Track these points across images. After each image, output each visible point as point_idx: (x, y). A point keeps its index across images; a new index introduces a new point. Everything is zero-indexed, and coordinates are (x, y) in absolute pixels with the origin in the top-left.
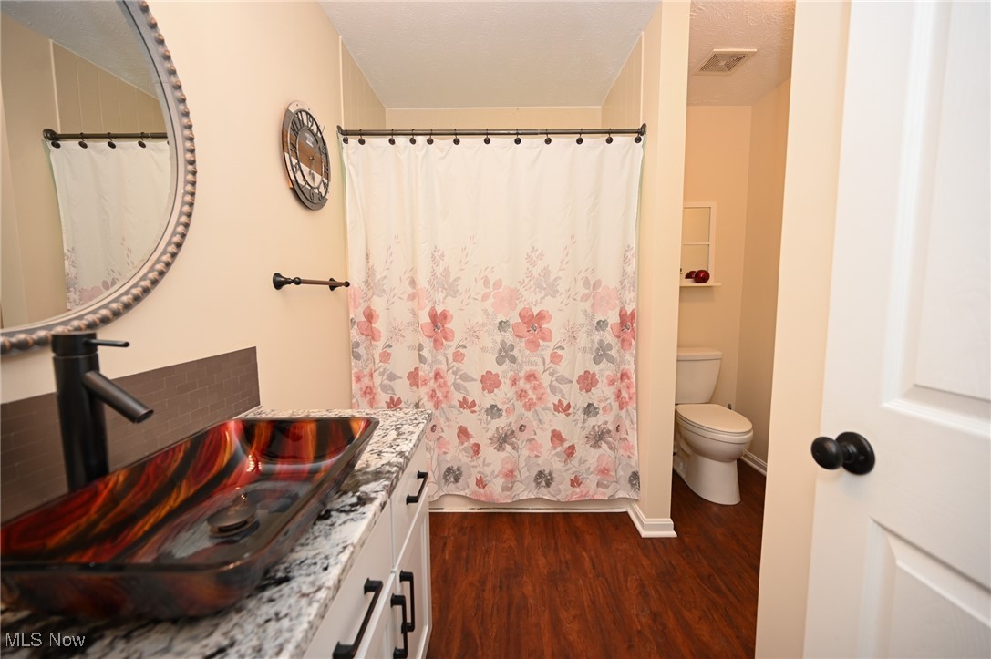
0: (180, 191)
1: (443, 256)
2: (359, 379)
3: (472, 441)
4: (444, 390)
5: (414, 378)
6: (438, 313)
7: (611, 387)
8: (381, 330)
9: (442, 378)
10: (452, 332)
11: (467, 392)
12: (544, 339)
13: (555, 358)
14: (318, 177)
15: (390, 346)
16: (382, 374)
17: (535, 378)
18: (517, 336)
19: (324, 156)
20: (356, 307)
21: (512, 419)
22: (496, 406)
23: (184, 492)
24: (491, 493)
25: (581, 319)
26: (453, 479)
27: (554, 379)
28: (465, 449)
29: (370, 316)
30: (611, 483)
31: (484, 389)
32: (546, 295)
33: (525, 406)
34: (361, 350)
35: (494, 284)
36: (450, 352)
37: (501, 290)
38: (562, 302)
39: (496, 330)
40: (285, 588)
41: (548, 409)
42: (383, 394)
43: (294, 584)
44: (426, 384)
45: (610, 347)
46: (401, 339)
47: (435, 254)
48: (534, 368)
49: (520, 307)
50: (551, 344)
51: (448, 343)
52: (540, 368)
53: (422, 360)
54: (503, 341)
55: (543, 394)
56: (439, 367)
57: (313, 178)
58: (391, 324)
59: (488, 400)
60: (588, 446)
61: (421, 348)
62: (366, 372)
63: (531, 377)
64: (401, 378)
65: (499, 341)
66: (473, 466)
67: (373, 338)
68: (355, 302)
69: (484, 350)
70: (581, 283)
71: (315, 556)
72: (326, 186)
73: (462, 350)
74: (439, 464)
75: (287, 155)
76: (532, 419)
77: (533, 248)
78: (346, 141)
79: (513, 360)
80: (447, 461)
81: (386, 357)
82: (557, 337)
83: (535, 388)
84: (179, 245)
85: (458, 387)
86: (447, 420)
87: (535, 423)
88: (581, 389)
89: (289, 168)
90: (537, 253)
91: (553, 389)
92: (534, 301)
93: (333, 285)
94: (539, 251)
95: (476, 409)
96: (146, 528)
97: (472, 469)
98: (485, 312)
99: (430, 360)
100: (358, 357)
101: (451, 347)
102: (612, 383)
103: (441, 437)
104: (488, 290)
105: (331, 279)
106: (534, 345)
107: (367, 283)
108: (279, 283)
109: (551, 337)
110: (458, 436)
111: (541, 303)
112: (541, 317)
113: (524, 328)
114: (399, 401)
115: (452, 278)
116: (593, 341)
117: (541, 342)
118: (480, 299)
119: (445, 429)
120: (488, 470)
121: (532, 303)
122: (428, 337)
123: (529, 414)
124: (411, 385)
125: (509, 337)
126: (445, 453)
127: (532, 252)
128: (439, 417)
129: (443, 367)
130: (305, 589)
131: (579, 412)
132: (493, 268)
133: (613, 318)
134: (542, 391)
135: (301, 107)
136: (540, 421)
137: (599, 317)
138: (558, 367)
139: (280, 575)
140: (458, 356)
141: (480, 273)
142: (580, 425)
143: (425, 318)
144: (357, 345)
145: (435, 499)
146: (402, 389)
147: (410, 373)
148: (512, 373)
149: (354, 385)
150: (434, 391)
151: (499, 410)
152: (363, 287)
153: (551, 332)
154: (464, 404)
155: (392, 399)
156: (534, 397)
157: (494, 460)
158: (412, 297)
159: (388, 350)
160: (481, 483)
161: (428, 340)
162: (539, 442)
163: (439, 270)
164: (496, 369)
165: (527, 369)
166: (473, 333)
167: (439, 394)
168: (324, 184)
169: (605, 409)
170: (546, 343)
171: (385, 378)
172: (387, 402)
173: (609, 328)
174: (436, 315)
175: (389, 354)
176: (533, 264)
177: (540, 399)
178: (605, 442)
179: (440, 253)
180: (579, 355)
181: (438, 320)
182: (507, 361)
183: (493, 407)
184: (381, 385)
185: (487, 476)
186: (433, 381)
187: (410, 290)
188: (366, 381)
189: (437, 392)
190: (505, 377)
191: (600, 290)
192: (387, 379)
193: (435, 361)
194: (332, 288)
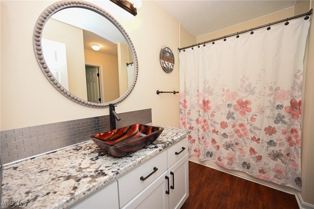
0: (135, 74)
1: (208, 82)
2: (182, 119)
3: (217, 144)
4: (207, 126)
5: (197, 121)
6: (206, 101)
7: (284, 135)
8: (188, 106)
9: (206, 122)
10: (210, 107)
11: (215, 127)
12: (248, 111)
13: (253, 119)
14: (170, 64)
15: (190, 110)
16: (188, 119)
17: (244, 126)
18: (236, 110)
19: (172, 58)
20: (181, 99)
21: (232, 139)
22: (226, 134)
23: (126, 136)
24: (223, 164)
25: (268, 104)
26: (209, 156)
27: (252, 127)
28: (214, 146)
29: (185, 101)
30: (283, 178)
31: (221, 127)
32: (249, 94)
33: (238, 136)
34: (183, 111)
35: (226, 91)
36: (210, 114)
37: (229, 93)
38: (256, 97)
39: (227, 107)
40: (130, 158)
41: (249, 139)
42: (188, 125)
43: (132, 158)
44: (200, 123)
45: (284, 117)
46: (194, 108)
47: (206, 82)
48: (243, 122)
49: (237, 99)
50: (251, 114)
51: (209, 111)
52: (246, 122)
53: (200, 115)
54: (229, 111)
55: (247, 132)
56: (206, 118)
57: (169, 65)
58: (191, 104)
59: (223, 131)
60: (270, 158)
61: (199, 112)
62: (184, 118)
63: (241, 125)
64: (193, 120)
65: (228, 111)
66: (217, 153)
67: (186, 108)
68: (181, 97)
69: (222, 113)
70: (267, 89)
71: (138, 155)
72: (173, 66)
73: (214, 113)
74: (205, 150)
75: (161, 60)
76: (242, 141)
77: (244, 76)
78: (180, 52)
79: (234, 118)
80: (208, 149)
81: (189, 114)
82: (254, 111)
83: (243, 130)
84: (134, 86)
85: (212, 125)
86: (208, 136)
87: (243, 143)
88: (266, 133)
89: (162, 63)
90: (246, 78)
91: (251, 131)
92: (244, 97)
93: (175, 93)
94: (247, 77)
95: (218, 133)
96: (118, 141)
97: (216, 154)
98: (223, 101)
99: (202, 116)
100: (181, 113)
101: (210, 112)
102: (284, 133)
103: (206, 141)
104: (224, 93)
105: (174, 91)
106: (243, 113)
107: (185, 91)
108: (158, 93)
109: (251, 111)
110: (212, 141)
111: (246, 97)
112: (247, 103)
113: (239, 107)
114: (193, 128)
115: (211, 89)
116: (274, 114)
117: (247, 113)
118: (221, 96)
119: (207, 139)
120: (222, 156)
121: (243, 97)
122: (202, 108)
123: (241, 139)
124: (197, 123)
125: (232, 110)
126: (207, 147)
127: (243, 78)
128: (205, 134)
129: (207, 118)
130: (133, 160)
131: (265, 143)
132: (226, 85)
133: (287, 104)
134: (246, 131)
135: (165, 47)
136: (245, 143)
137: (278, 103)
138: (254, 123)
139: (131, 156)
140: (212, 115)
141: (221, 87)
142: (265, 148)
143: (201, 102)
144: (181, 109)
145: (203, 161)
146: (194, 124)
147: (197, 119)
148: (233, 123)
149: (180, 121)
150: (203, 126)
151: (227, 135)
152: (184, 93)
153: (251, 109)
154: (214, 131)
155: (190, 126)
156: (243, 133)
157: (225, 153)
158: (198, 96)
159: (190, 112)
160: (219, 159)
161: (202, 109)
162: (245, 151)
163: (207, 87)
164: (226, 121)
165: (240, 122)
166: (218, 108)
167: (205, 127)
168: (172, 65)
169: (280, 144)
170: (249, 113)
171: (188, 120)
172: (189, 127)
173: (284, 108)
174: (205, 101)
175: (190, 113)
176: (244, 82)
177: (245, 134)
178: (280, 159)
179: (207, 81)
180: (266, 119)
181: (206, 103)
182: (231, 118)
183: (224, 134)
184: (187, 122)
185: (221, 157)
186: (203, 123)
187: (197, 94)
188: (184, 120)
189: (205, 126)
190: (229, 124)
191: (279, 91)
192: (189, 120)
193: (204, 116)
194: (174, 93)
